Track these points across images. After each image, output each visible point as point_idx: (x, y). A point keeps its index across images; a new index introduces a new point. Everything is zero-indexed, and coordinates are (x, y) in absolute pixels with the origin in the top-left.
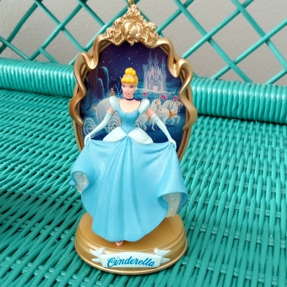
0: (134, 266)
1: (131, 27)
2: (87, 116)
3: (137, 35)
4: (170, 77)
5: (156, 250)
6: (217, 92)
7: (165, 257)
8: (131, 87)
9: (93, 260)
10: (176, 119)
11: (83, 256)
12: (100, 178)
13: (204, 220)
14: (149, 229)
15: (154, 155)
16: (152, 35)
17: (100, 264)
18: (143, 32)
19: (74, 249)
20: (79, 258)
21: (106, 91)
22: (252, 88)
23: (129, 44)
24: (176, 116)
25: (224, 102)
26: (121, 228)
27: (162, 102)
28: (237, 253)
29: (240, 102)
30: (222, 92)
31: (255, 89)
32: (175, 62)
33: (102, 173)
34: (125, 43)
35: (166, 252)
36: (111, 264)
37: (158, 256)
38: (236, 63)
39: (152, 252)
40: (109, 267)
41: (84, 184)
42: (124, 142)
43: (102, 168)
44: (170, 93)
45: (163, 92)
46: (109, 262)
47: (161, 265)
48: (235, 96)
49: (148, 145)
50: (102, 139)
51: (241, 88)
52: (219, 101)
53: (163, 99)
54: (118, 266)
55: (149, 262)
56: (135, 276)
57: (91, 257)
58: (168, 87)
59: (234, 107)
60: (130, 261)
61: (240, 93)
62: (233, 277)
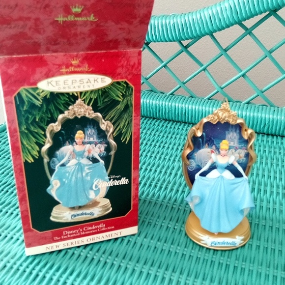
0: (226, 245)
1: (223, 114)
2: (191, 158)
3: (226, 119)
4: (241, 138)
5: (237, 237)
6: (250, 115)
7: (242, 240)
8: (226, 151)
9: (201, 242)
10: (243, 159)
11: (194, 239)
12: (206, 198)
13: (256, 217)
14: (234, 226)
15: (235, 186)
16: (235, 118)
17: (206, 244)
18: (229, 117)
19: (186, 234)
20: (191, 240)
21: (203, 145)
22: (276, 112)
23: (221, 123)
24: (243, 158)
25: (255, 123)
26: (219, 225)
27: (236, 150)
28: (279, 236)
29: (267, 123)
30: (254, 116)
31: (278, 114)
32: (246, 130)
33: (207, 195)
34: (219, 123)
35: (242, 237)
36: (212, 245)
37: (238, 240)
38: (263, 92)
39: (235, 238)
40: (211, 246)
41: (197, 201)
42: (219, 179)
43: (207, 192)
44: (240, 146)
45: (236, 145)
46: (212, 243)
47: (240, 244)
48: (263, 118)
49: (232, 180)
50: (205, 176)
51: (267, 112)
52: (251, 122)
53: (236, 149)
54: (217, 245)
55: (234, 243)
56: (225, 251)
57: (200, 240)
58: (239, 142)
59: (262, 126)
60: (223, 243)
61: (267, 116)
62: (279, 250)
